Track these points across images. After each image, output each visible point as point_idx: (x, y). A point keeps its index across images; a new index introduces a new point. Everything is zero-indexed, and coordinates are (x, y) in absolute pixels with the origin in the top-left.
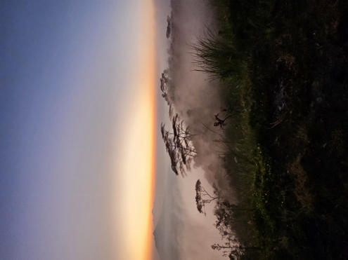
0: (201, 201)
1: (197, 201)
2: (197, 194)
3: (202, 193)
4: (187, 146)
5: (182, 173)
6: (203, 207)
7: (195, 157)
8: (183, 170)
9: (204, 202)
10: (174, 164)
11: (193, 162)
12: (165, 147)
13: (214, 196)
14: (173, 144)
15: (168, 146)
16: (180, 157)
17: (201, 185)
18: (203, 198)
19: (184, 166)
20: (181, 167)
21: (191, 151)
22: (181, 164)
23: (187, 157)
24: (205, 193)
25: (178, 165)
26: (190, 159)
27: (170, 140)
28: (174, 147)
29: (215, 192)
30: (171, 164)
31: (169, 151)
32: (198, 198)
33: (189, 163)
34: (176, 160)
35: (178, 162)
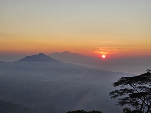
5: (116, 92)
10: (130, 80)
11: (132, 108)
16: (139, 90)
19: (126, 95)
20: (125, 91)
22: (130, 91)
23: (139, 101)
25: (128, 87)
26: (137, 104)
30: (129, 77)
33: (131, 102)
34: (135, 84)
35: (133, 87)
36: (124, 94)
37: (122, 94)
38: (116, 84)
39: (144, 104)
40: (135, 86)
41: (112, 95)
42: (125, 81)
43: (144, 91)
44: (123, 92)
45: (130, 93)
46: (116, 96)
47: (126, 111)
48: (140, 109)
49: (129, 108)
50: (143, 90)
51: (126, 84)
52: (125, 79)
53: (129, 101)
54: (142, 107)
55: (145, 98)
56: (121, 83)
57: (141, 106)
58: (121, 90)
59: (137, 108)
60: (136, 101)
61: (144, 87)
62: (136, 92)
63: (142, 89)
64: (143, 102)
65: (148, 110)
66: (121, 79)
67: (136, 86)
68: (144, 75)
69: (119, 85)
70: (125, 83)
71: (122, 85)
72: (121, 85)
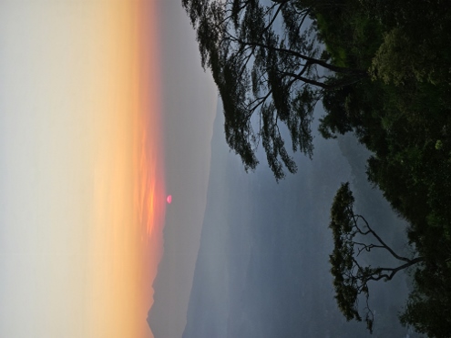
0: (355, 271)
1: (337, 273)
2: (339, 243)
3: (357, 240)
4: (295, 37)
5: (271, 158)
6: (361, 296)
7: (328, 86)
8: (279, 144)
9: (366, 274)
10: (235, 117)
11: (319, 111)
12: (197, 44)
13: (412, 251)
14: (232, 31)
15: (207, 38)
16: (264, 91)
17: (355, 208)
18: (363, 260)
20: (267, 132)
21: (311, 61)
22: (267, 117)
23: (296, 89)
24: (370, 240)
25: (256, 122)
26: (306, 97)
27: (217, 12)
28: (234, 46)
29: (412, 236)
30: (223, 120)
31: (215, 63)
32: (341, 260)
33: (301, 113)
34: (247, 102)
35: (254, 109)
36: (277, 133)
37: (278, 142)
38: (249, 158)
39: (303, 76)
40: (251, 103)
41: (285, 169)
42: (236, 131)
43: (266, 75)
44: (273, 136)
45: (275, 117)
46: (286, 160)
47: (330, 131)
48: (320, 88)
49: (321, 120)
50: (262, 78)
51: (247, 128)
52: (232, 132)
53: (299, 121)
54: (314, 82)
55: (286, 74)
56: (243, 146)
57: (311, 85)
58: (265, 144)
59: (318, 95)
60: (296, 100)
61: (254, 75)
62: (270, 100)
63: (261, 83)
64: (298, 77)
65: (322, 63)
66: (231, 143)
67: (253, 98)
68: (216, 76)
69: (252, 148)
70: (242, 131)
71: (249, 140)
72: (251, 143)
